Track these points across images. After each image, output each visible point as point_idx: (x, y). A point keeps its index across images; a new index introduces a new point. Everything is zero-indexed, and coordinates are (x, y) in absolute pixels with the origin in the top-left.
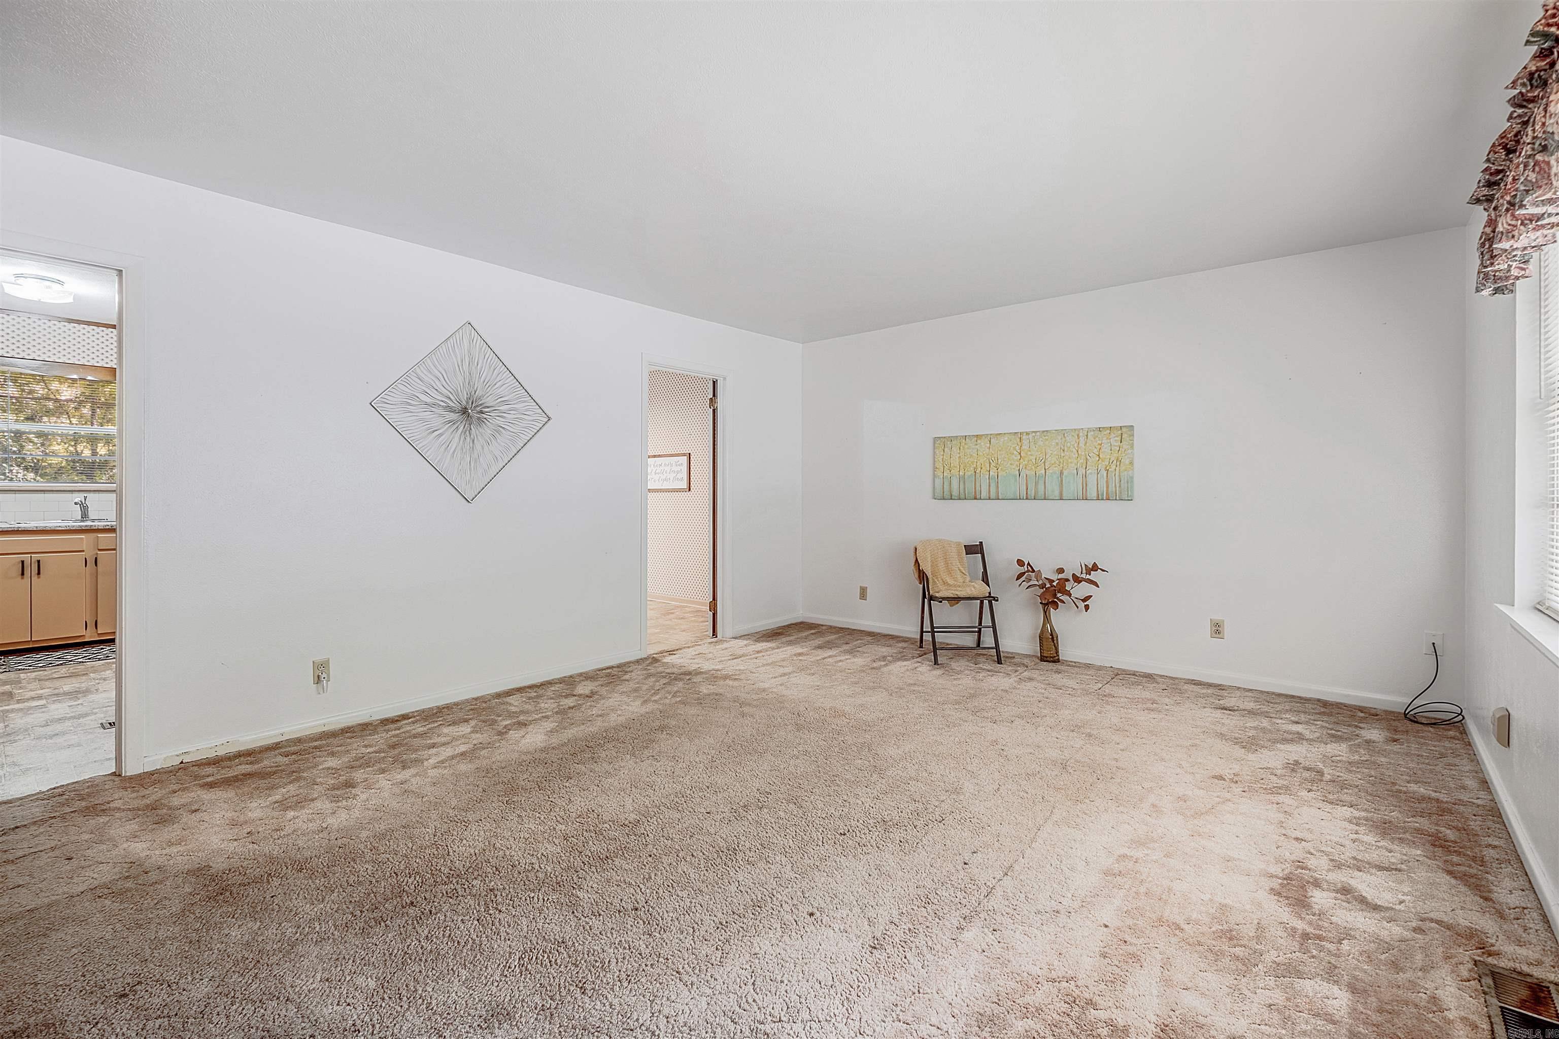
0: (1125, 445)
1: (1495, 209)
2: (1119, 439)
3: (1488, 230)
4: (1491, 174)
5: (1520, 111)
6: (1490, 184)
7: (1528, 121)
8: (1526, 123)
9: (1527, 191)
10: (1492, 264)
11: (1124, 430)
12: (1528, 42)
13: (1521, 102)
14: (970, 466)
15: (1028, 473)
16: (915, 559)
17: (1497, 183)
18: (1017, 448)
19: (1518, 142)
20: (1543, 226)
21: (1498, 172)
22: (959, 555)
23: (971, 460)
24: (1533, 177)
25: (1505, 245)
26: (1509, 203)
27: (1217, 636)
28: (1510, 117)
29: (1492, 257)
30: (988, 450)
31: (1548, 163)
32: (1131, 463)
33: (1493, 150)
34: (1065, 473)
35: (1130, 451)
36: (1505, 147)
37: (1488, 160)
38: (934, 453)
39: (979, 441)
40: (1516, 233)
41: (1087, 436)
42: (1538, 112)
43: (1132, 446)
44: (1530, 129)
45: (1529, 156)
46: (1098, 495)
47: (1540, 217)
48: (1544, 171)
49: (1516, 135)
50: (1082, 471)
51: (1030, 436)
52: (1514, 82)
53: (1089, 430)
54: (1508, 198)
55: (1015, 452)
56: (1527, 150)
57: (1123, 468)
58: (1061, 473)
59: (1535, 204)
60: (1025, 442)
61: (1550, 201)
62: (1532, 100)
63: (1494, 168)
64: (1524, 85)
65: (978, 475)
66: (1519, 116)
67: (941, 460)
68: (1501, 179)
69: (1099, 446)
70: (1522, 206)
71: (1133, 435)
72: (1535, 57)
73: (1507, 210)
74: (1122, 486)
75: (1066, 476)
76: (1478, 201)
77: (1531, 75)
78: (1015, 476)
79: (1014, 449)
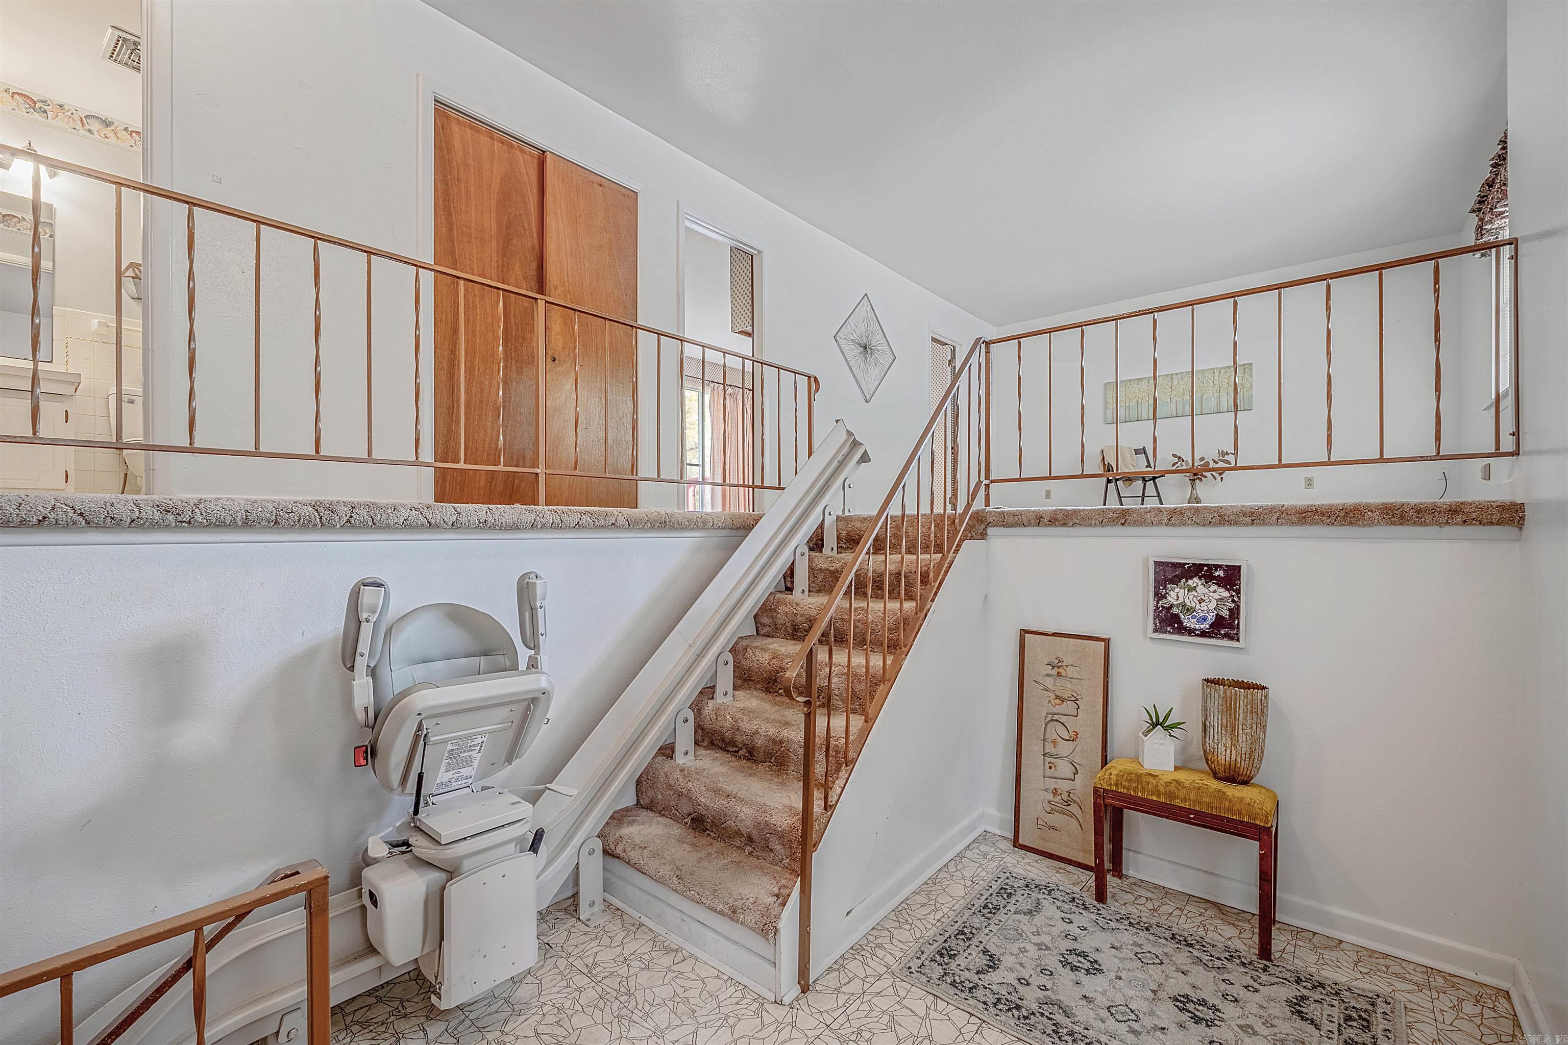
0: (1247, 375)
1: (1483, 213)
2: (1242, 372)
3: (1480, 223)
4: (1481, 198)
5: (1495, 170)
6: (1480, 202)
7: (1498, 174)
8: (1497, 175)
9: (1498, 202)
10: (1482, 238)
11: (1246, 366)
12: (1498, 144)
13: (1495, 166)
14: (1134, 399)
15: (1177, 399)
16: (1102, 457)
17: (1484, 202)
18: (1169, 384)
19: (1494, 183)
20: (1504, 217)
21: (1484, 196)
22: (1131, 455)
23: (1135, 395)
24: (1500, 196)
25: (1488, 227)
26: (1490, 208)
27: (1309, 487)
28: (1491, 172)
29: (1482, 235)
30: (1147, 387)
31: (1506, 190)
32: (1251, 386)
33: (1483, 186)
34: (1205, 397)
35: (1250, 379)
36: (1488, 184)
37: (1480, 191)
38: (1105, 393)
39: (1140, 382)
40: (1493, 221)
41: (1220, 372)
42: (1502, 170)
43: (1251, 376)
44: (1499, 177)
45: (1499, 188)
46: (1228, 409)
47: (1503, 212)
48: (1505, 194)
49: (1493, 180)
50: (1216, 395)
51: (1179, 376)
52: (1493, 158)
53: (1221, 369)
54: (1490, 206)
55: (1168, 387)
56: (1498, 185)
57: (1245, 390)
58: (1202, 397)
59: (1501, 207)
60: (1175, 380)
61: (1507, 205)
62: (1500, 165)
63: (1482, 194)
64: (1497, 159)
65: (1139, 405)
66: (1495, 171)
67: (1111, 397)
68: (1486, 200)
69: (1228, 378)
70: (1496, 208)
71: (1252, 369)
72: (1501, 149)
73: (1489, 212)
74: (1245, 401)
75: (1205, 399)
76: (1474, 211)
77: (1499, 156)
78: (1168, 402)
79: (1167, 385)
